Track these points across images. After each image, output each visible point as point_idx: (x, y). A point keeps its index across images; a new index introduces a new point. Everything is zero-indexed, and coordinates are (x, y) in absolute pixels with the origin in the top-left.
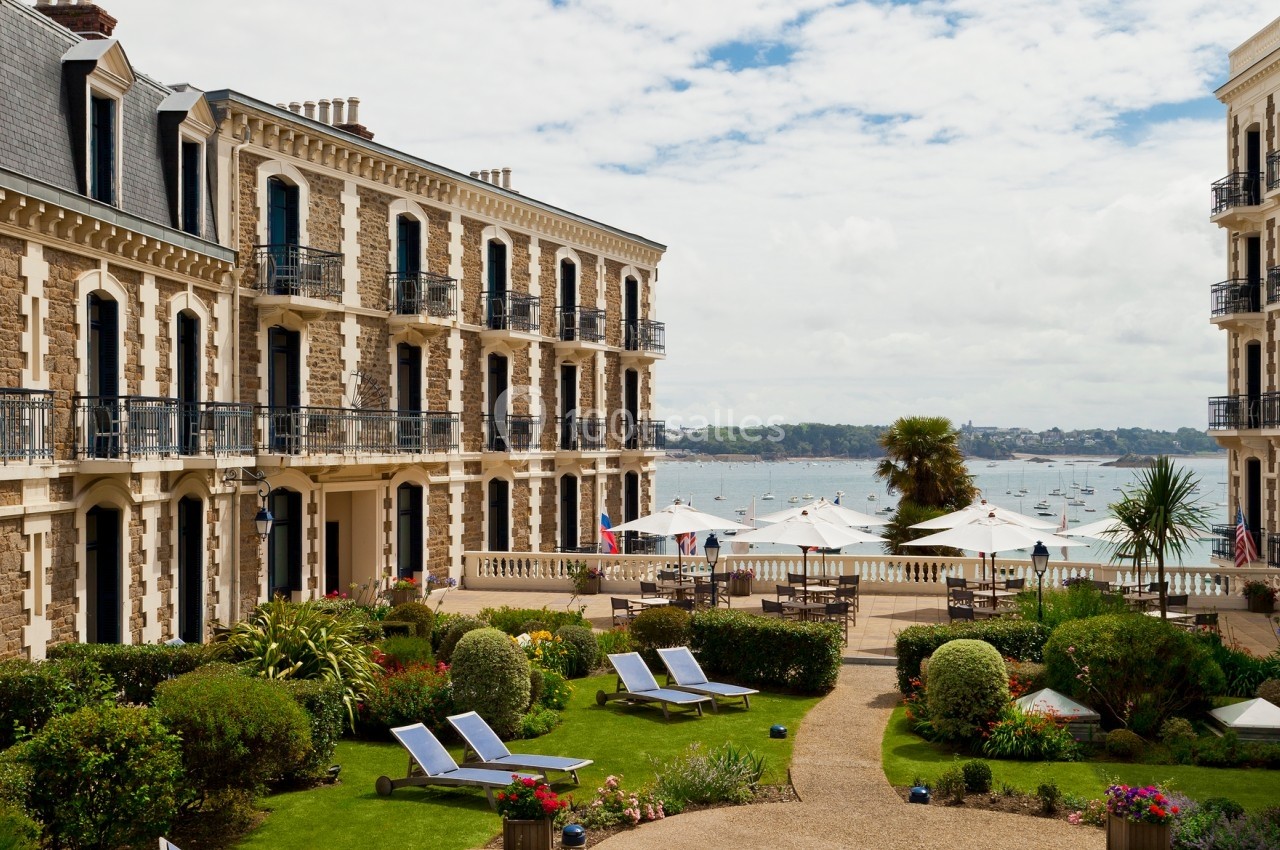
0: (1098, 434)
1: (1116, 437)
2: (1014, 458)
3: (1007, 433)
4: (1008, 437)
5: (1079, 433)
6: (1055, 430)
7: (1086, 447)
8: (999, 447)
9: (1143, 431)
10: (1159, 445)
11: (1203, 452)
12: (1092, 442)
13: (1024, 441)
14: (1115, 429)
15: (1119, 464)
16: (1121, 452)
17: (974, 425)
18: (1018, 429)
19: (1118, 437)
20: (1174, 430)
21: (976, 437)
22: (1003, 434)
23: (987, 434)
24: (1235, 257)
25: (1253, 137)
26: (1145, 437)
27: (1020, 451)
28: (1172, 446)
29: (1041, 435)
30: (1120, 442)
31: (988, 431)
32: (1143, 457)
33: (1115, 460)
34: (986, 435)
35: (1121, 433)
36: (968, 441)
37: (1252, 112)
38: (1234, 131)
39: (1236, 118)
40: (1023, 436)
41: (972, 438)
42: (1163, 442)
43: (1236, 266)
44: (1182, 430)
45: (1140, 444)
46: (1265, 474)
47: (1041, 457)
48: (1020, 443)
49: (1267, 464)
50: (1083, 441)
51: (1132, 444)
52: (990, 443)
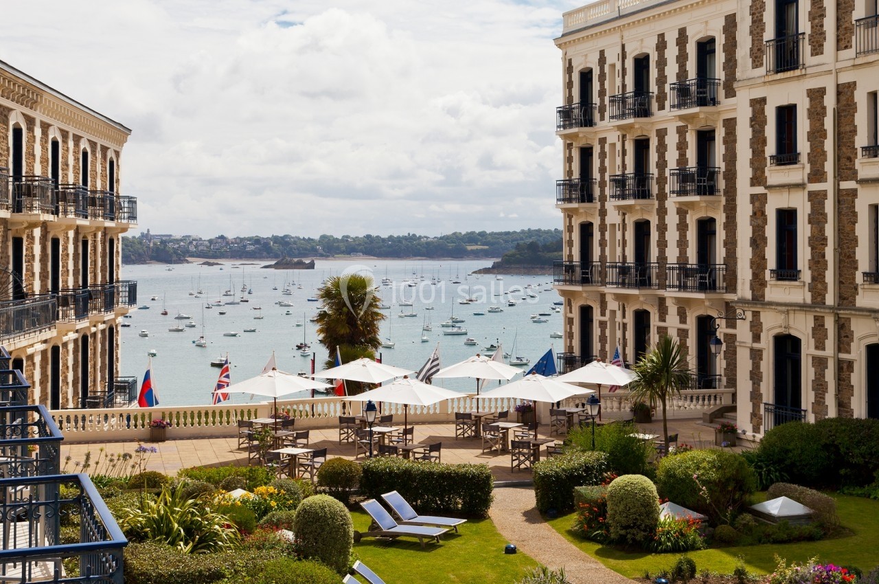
0: (257, 241)
1: (272, 243)
2: (188, 262)
3: (181, 240)
4: (182, 244)
5: (242, 240)
6: (222, 237)
7: (247, 252)
8: (175, 251)
9: (293, 238)
10: (306, 249)
11: (340, 255)
12: (252, 248)
13: (196, 247)
14: (270, 236)
15: (276, 266)
16: (276, 256)
17: (152, 233)
18: (190, 236)
19: (274, 243)
20: (316, 237)
21: (155, 244)
22: (177, 241)
23: (165, 241)
24: (569, 160)
25: (586, 76)
26: (295, 243)
27: (192, 256)
28: (316, 250)
29: (211, 241)
30: (275, 247)
31: (164, 238)
32: (296, 260)
33: (273, 263)
34: (163, 242)
35: (276, 239)
36: (148, 247)
37: (586, 58)
38: (569, 69)
39: (570, 61)
40: (194, 243)
41: (152, 245)
42: (309, 247)
43: (570, 167)
44: (323, 237)
45: (291, 249)
46: (597, 316)
47: (211, 261)
48: (192, 248)
49: (599, 310)
50: (245, 246)
51: (285, 249)
52: (167, 249)
